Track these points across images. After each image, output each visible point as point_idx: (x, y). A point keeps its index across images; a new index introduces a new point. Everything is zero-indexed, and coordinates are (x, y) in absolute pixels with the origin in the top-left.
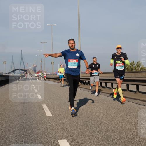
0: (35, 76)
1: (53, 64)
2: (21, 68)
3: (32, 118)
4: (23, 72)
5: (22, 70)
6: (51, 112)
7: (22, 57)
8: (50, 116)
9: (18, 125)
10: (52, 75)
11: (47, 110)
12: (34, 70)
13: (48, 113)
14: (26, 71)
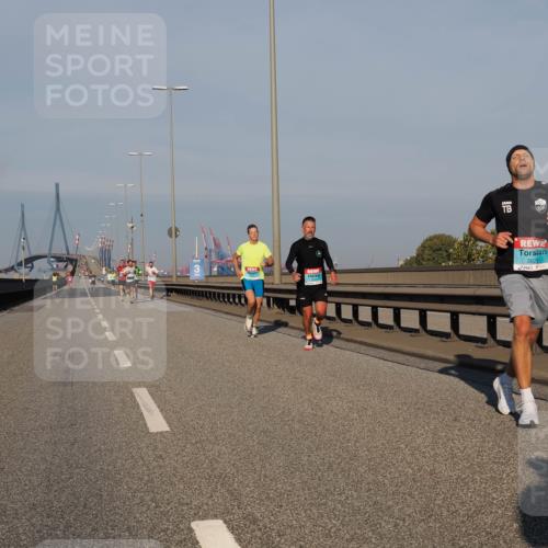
0: (108, 282)
1: (176, 236)
2: (54, 252)
3: (94, 438)
4: (62, 265)
5: (59, 259)
6: (165, 417)
7: (58, 209)
8: (161, 433)
9: (43, 467)
10: (171, 277)
11: (149, 411)
12: (105, 258)
13: (156, 422)
14: (73, 261)
